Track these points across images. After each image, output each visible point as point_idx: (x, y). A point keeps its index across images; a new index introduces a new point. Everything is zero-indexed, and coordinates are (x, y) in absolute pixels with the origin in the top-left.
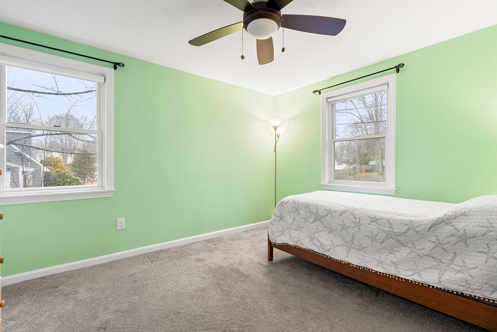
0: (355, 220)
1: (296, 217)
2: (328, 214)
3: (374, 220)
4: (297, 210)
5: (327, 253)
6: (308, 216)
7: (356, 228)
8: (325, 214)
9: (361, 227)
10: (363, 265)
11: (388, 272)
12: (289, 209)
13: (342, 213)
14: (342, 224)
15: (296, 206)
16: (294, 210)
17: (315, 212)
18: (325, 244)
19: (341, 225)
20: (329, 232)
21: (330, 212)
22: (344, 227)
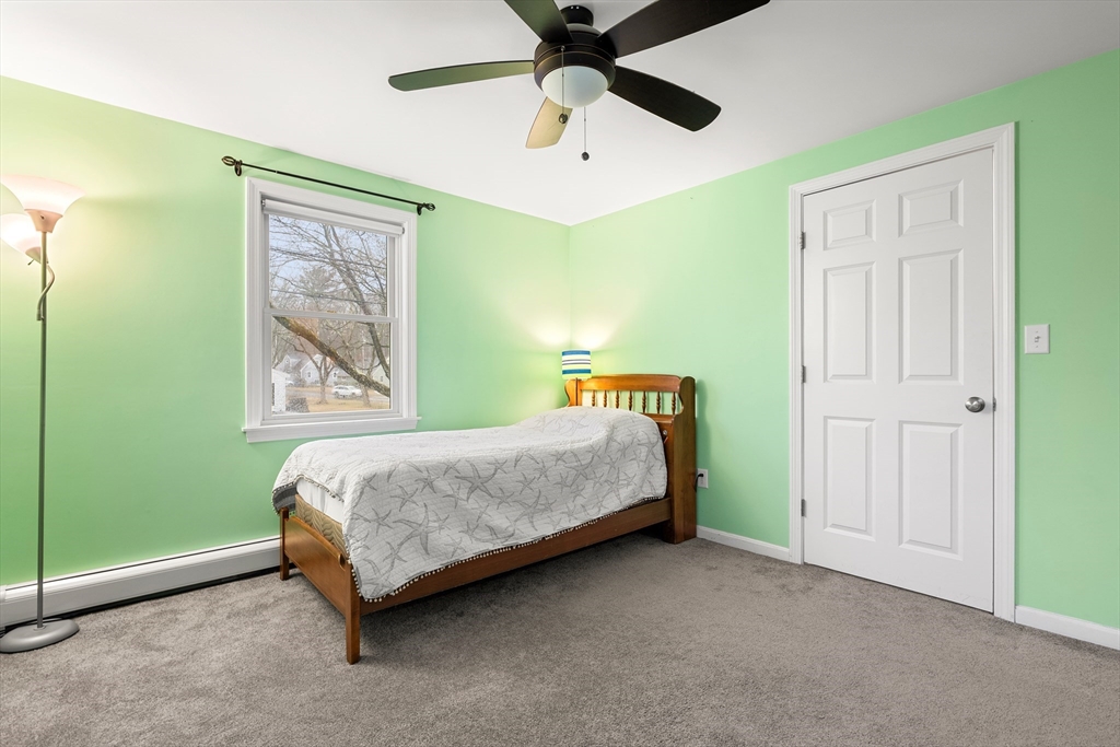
0: (537, 466)
1: (428, 502)
2: (496, 471)
3: (559, 457)
4: (429, 484)
5: (511, 542)
6: (456, 487)
7: (543, 478)
8: (493, 472)
9: (548, 473)
10: (558, 529)
11: (583, 522)
12: (408, 489)
13: (517, 461)
14: (522, 479)
15: (425, 474)
16: (422, 485)
17: (472, 475)
18: (504, 526)
19: (520, 482)
20: (500, 503)
21: (498, 466)
22: (527, 482)
